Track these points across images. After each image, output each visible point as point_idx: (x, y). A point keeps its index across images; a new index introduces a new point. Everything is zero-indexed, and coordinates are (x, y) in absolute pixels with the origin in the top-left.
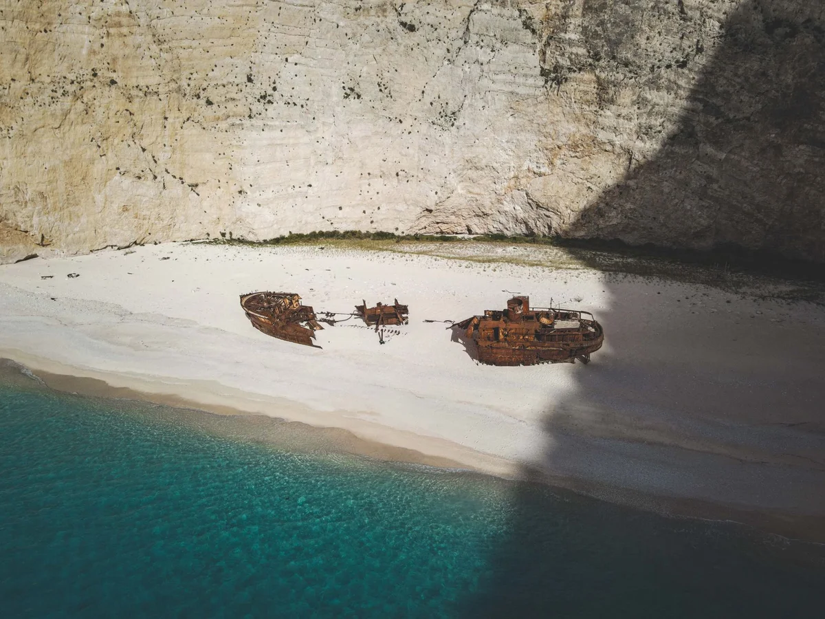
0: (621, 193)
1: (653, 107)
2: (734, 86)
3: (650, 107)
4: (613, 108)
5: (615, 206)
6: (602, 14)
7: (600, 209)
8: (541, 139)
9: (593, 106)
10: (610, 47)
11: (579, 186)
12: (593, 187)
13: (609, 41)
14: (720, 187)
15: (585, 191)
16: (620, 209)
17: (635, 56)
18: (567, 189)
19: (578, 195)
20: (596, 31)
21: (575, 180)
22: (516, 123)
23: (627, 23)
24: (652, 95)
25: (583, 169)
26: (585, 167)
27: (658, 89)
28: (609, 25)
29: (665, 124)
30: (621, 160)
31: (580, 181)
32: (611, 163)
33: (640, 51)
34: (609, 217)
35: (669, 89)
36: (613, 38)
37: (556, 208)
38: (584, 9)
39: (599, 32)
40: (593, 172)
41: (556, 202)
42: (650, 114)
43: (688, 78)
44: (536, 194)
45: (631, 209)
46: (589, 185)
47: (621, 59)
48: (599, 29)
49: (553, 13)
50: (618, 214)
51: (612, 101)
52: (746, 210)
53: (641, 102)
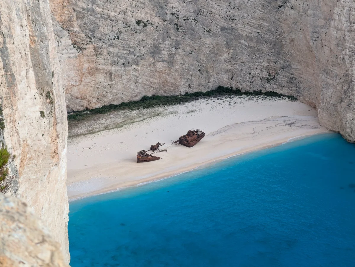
0: (110, 87)
1: (114, 54)
2: (136, 44)
3: (113, 55)
4: (102, 57)
5: (109, 92)
6: (84, 20)
7: (104, 95)
8: (76, 72)
9: (94, 57)
10: (92, 33)
11: (94, 87)
12: (99, 87)
13: (90, 30)
14: (140, 78)
15: (96, 89)
16: (111, 93)
17: (102, 36)
18: (89, 89)
19: (94, 91)
20: (84, 27)
21: (91, 85)
22: (69, 68)
23: (95, 23)
24: (111, 50)
25: (93, 81)
26: (94, 80)
27: (113, 47)
28: (88, 24)
29: (118, 60)
30: (107, 75)
31: (93, 85)
32: (103, 76)
33: (103, 34)
34: (108, 97)
35: (116, 47)
36: (92, 29)
37: (86, 98)
38: (77, 18)
39: (86, 27)
40: (98, 81)
41: (85, 95)
42: (113, 56)
43: (121, 43)
44: (75, 94)
45: (115, 92)
46: (97, 86)
47: (97, 37)
48: (85, 25)
49: (64, 19)
50: (111, 95)
51: (101, 54)
52: (148, 84)
53: (109, 53)
